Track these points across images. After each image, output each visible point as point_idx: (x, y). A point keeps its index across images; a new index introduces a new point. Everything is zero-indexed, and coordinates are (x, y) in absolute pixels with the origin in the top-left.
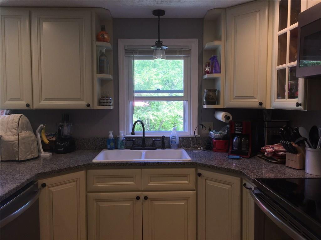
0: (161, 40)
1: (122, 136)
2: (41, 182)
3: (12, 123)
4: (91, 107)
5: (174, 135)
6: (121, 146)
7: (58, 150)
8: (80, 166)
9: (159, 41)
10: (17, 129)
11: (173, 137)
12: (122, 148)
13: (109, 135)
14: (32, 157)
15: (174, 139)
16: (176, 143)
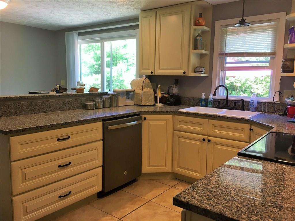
0: (244, 18)
1: (211, 97)
2: (144, 116)
3: (141, 83)
4: (186, 74)
5: (253, 100)
6: (209, 105)
7: (168, 103)
8: (169, 111)
9: (243, 19)
10: (142, 86)
11: (252, 101)
12: (210, 107)
13: (202, 96)
14: (150, 105)
15: (252, 102)
16: (253, 106)
